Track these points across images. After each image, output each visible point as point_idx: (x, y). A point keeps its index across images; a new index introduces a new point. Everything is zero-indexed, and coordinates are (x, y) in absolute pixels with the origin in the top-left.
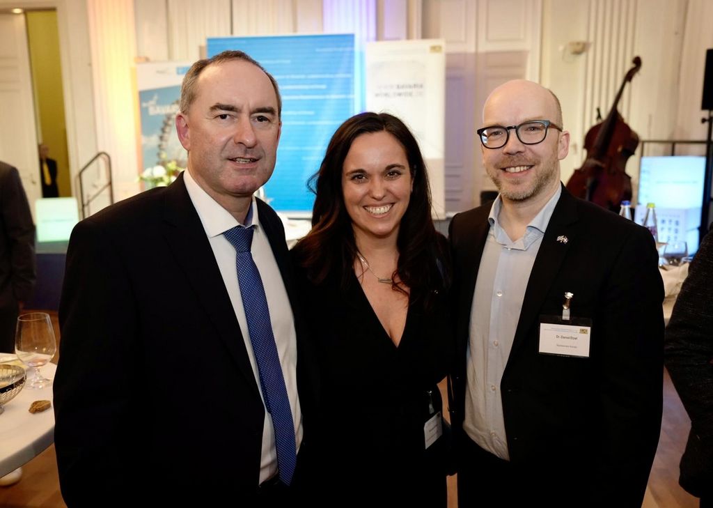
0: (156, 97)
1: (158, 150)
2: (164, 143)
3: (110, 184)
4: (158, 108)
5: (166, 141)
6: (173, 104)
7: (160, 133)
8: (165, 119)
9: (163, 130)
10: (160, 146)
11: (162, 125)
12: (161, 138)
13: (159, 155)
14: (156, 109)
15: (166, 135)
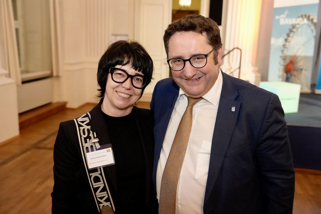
0: (286, 13)
1: (282, 48)
2: (287, 44)
3: (240, 68)
4: (287, 20)
5: (289, 42)
6: (299, 17)
7: (286, 37)
8: (291, 27)
9: (288, 35)
10: (284, 46)
11: (288, 32)
12: (286, 40)
13: (282, 51)
14: (285, 20)
15: (290, 39)
